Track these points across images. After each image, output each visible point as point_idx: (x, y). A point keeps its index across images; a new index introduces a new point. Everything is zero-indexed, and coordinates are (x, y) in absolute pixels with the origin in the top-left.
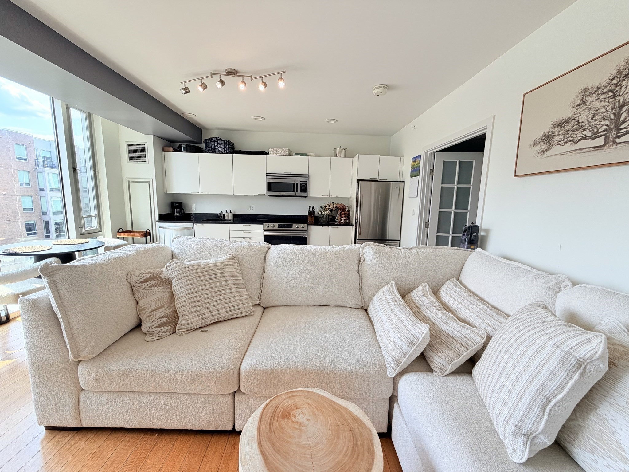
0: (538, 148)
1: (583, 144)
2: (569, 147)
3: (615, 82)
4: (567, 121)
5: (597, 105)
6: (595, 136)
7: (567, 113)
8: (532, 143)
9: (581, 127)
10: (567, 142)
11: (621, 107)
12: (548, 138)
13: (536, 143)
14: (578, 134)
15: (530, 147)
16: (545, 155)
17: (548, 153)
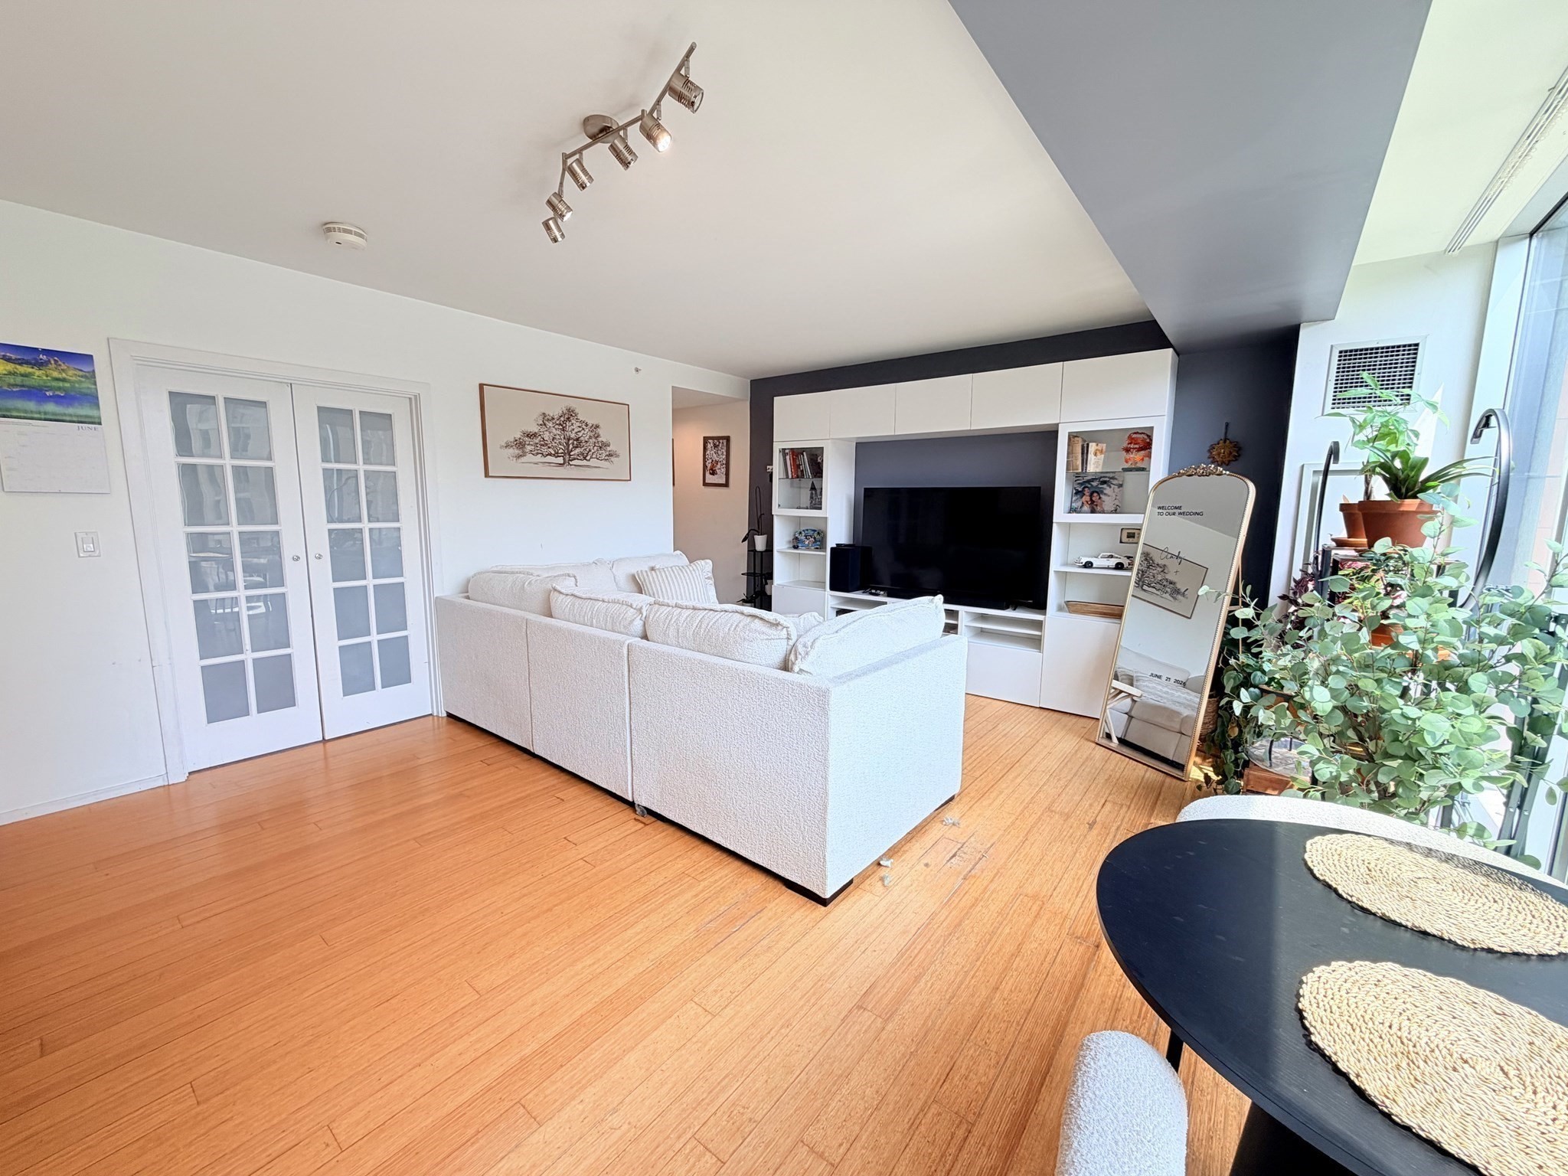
0: (511, 451)
1: (550, 459)
2: (539, 458)
3: (562, 419)
4: (535, 435)
5: (554, 430)
6: (556, 455)
7: (535, 429)
8: (504, 444)
9: (547, 444)
10: (538, 454)
11: (569, 440)
12: (520, 444)
13: (507, 446)
14: (545, 450)
15: (501, 447)
16: (520, 460)
17: (523, 459)
